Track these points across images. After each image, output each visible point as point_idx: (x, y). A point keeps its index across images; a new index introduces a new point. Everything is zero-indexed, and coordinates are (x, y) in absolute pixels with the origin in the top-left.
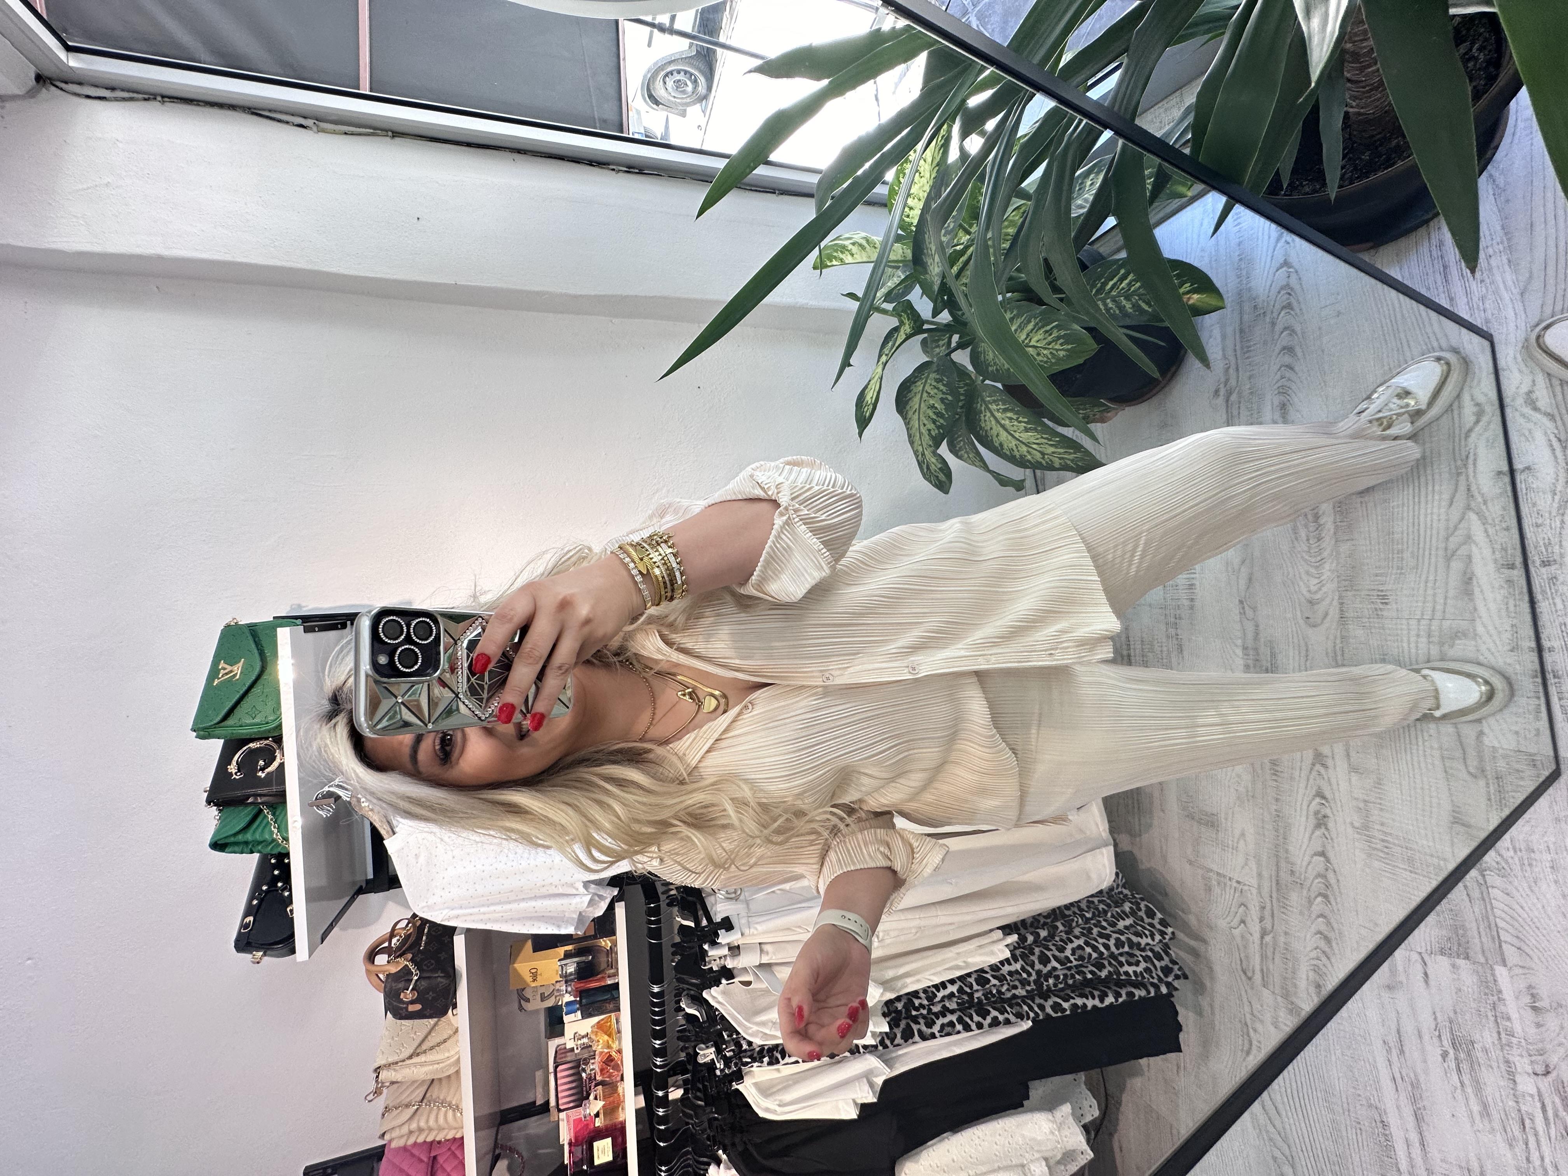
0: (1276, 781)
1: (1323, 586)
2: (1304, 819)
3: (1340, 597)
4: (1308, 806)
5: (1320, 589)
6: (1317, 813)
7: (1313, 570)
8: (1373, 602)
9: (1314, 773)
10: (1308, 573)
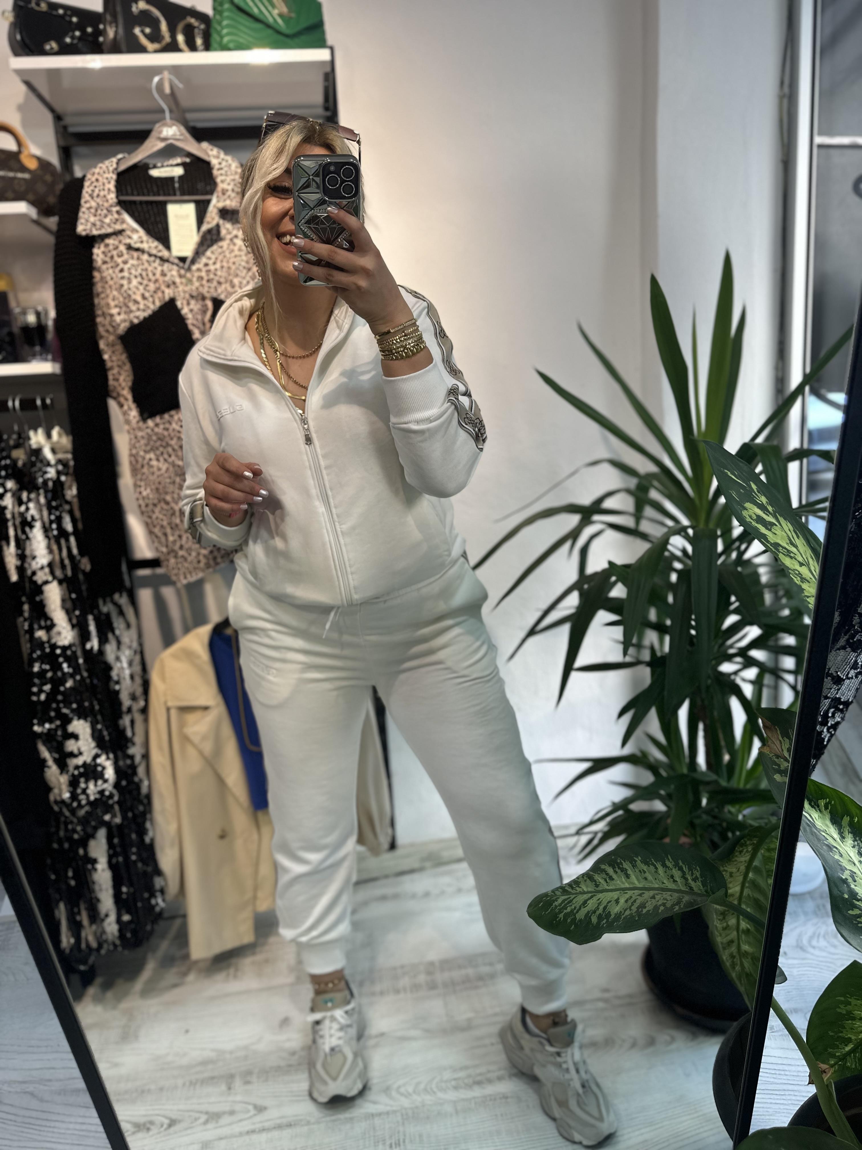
0: (184, 1085)
1: (406, 1097)
2: (144, 1113)
3: (395, 1112)
4: (158, 1115)
5: (402, 1094)
6: (152, 1123)
7: (422, 1086)
8: (391, 1137)
9: (197, 1115)
10: (418, 1084)
